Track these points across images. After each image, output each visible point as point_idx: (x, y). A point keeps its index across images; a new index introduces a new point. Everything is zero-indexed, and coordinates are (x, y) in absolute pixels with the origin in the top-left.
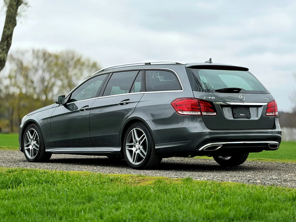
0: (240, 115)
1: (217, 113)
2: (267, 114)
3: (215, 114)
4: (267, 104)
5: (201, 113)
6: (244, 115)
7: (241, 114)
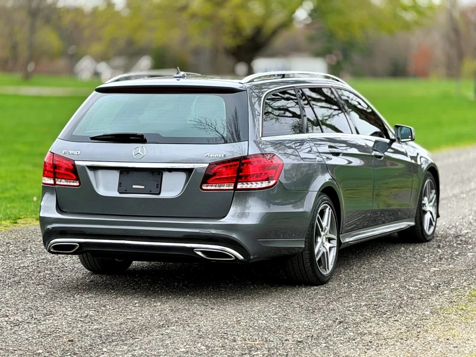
0: (134, 187)
1: (80, 183)
2: (204, 188)
3: (77, 184)
4: (207, 165)
5: (55, 182)
6: (143, 187)
7: (135, 185)
